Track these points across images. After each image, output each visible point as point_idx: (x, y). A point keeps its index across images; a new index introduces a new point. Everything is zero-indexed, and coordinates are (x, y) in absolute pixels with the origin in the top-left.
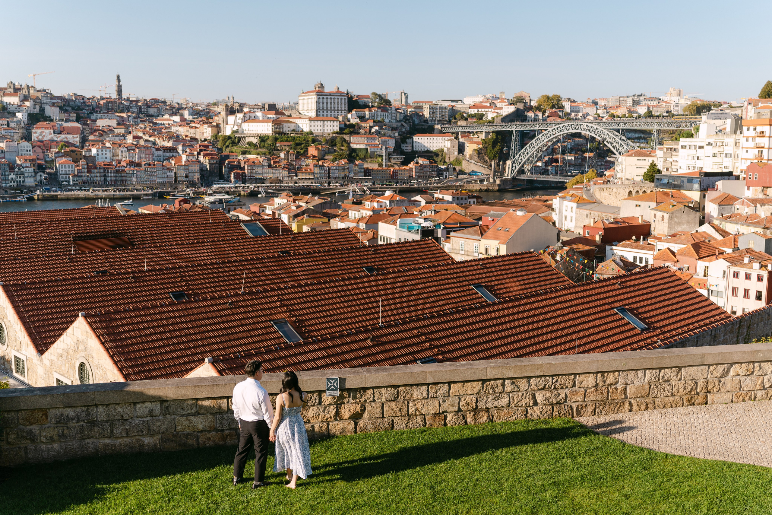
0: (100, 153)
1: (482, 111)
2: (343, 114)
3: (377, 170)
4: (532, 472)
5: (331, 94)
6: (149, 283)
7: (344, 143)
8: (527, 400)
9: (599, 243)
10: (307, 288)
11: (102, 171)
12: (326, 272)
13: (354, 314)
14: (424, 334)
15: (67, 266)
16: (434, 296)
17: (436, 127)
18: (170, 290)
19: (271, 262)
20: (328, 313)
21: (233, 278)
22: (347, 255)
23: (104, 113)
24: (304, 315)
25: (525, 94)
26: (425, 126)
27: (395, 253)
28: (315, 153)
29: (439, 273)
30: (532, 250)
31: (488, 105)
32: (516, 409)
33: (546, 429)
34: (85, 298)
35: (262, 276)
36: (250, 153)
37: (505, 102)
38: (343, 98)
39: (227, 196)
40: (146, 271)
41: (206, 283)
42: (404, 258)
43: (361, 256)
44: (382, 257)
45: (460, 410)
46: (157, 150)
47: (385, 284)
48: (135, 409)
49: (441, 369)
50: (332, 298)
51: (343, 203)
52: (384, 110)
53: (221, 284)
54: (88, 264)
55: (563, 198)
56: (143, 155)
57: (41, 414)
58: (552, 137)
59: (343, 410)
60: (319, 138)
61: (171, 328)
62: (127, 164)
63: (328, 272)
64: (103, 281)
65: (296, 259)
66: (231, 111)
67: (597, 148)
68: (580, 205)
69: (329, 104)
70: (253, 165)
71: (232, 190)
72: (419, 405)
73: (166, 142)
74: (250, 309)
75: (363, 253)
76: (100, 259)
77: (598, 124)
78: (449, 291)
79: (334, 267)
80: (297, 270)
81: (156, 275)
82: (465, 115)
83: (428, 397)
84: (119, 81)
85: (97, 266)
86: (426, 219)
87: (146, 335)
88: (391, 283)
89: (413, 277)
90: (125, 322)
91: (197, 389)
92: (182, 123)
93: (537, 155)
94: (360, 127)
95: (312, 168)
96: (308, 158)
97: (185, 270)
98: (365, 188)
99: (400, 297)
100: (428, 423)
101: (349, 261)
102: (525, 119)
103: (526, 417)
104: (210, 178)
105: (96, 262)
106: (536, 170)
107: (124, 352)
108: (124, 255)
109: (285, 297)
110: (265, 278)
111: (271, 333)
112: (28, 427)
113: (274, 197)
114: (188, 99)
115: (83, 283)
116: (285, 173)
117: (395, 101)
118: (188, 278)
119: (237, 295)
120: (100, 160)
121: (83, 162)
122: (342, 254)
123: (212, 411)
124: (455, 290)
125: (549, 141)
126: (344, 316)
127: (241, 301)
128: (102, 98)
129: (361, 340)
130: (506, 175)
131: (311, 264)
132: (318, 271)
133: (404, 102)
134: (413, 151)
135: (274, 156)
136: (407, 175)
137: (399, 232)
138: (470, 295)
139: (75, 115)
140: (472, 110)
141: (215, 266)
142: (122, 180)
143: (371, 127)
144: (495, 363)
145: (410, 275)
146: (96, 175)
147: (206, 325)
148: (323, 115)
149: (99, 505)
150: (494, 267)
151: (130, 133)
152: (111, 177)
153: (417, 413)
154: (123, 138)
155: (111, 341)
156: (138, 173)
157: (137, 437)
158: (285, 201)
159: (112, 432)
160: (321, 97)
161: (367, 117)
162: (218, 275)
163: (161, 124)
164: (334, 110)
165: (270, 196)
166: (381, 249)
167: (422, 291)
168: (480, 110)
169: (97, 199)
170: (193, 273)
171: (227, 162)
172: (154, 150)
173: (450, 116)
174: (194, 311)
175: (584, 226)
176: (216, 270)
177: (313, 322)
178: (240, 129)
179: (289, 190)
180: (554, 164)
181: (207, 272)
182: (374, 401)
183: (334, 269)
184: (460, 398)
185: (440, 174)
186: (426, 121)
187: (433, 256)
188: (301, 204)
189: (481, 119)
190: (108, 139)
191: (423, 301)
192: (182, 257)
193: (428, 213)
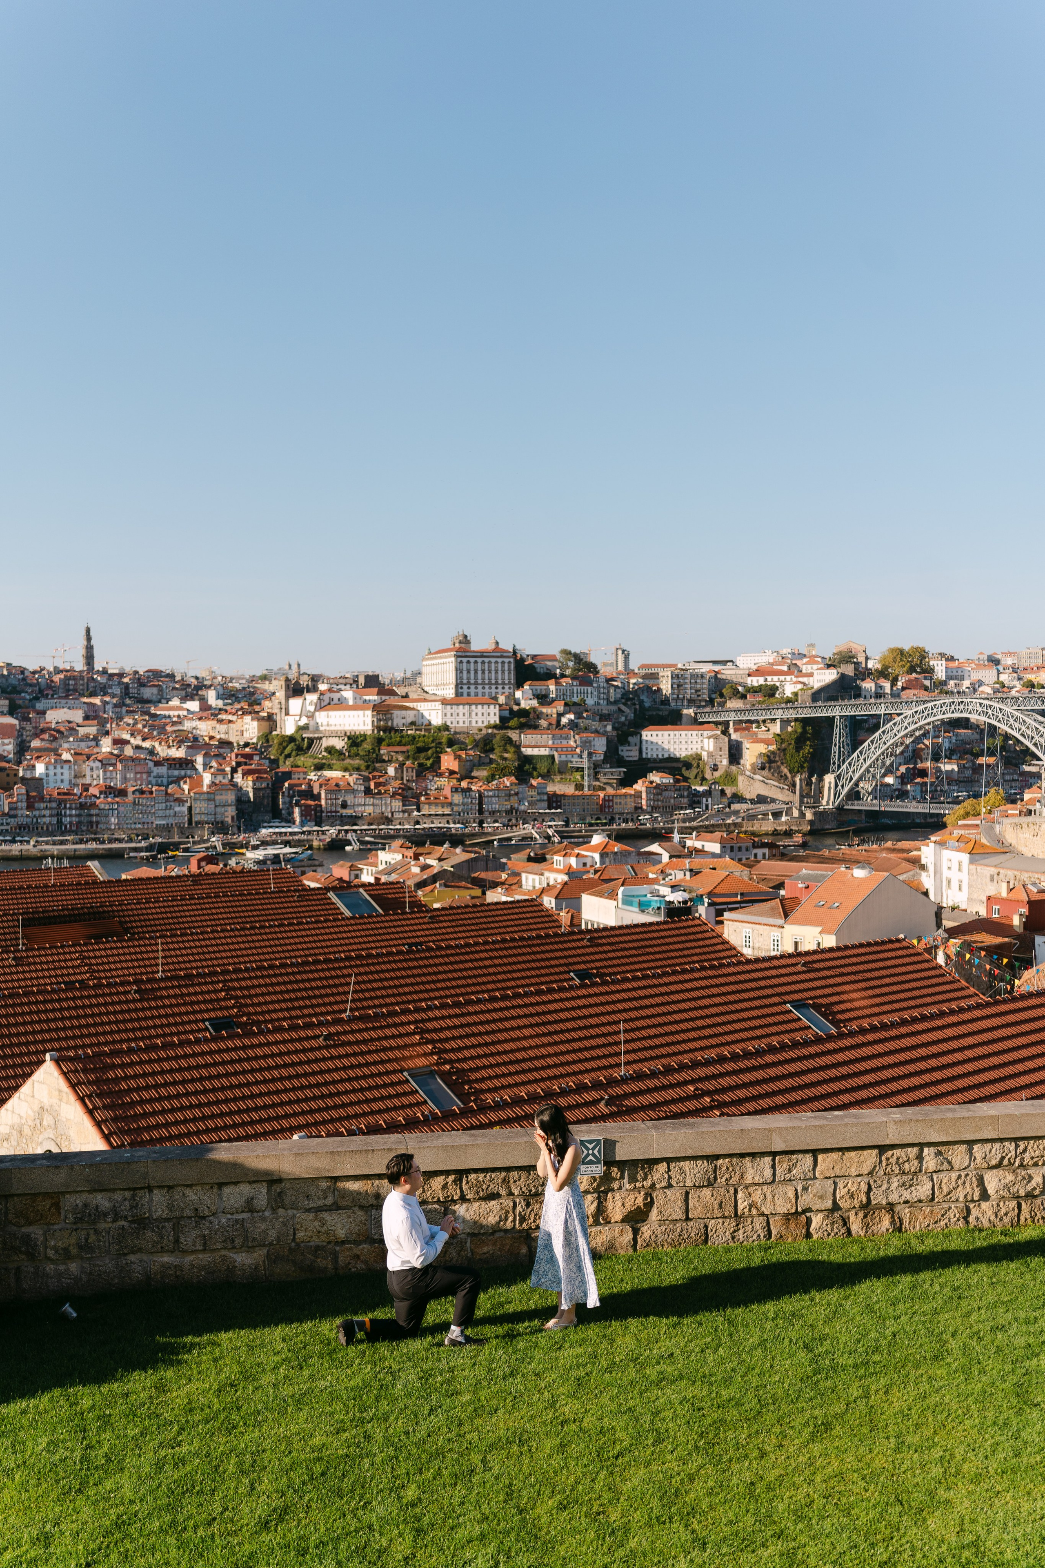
0: (51, 773)
1: (773, 680)
2: (507, 690)
3: (573, 797)
4: (1001, 1321)
5: (482, 654)
6: (167, 1002)
7: (508, 747)
8: (968, 1189)
9: (1020, 930)
10: (471, 1009)
11: (54, 805)
12: (499, 981)
13: (563, 1059)
14: (708, 1093)
15: (11, 973)
16: (714, 1025)
17: (685, 711)
18: (206, 1016)
19: (395, 962)
20: (512, 1057)
21: (323, 992)
22: (538, 949)
23: (60, 698)
24: (465, 1059)
25: (857, 648)
26: (664, 711)
27: (631, 945)
28: (454, 766)
29: (722, 980)
30: (902, 936)
31: (785, 668)
32: (946, 1206)
33: (1010, 1245)
34: (49, 1030)
35: (379, 989)
36: (330, 768)
37: (817, 663)
38: (507, 660)
39: (288, 850)
40: (162, 980)
41: (272, 1002)
42: (648, 954)
43: (566, 949)
44: (605, 952)
45: (836, 1207)
46: (157, 764)
47: (619, 1001)
48: (220, 1196)
49: (797, 1123)
50: (519, 1028)
51: (510, 859)
52: (585, 682)
53: (302, 1003)
54: (49, 969)
55: (942, 844)
56: (130, 775)
57: (48, 1203)
58: (913, 727)
59: (610, 1205)
60: (461, 737)
61: (216, 1083)
62: (101, 793)
63: (504, 981)
64: (82, 998)
65: (442, 956)
66: (295, 690)
67: (1003, 748)
68: (977, 857)
69: (480, 673)
70: (336, 789)
71: (296, 837)
72: (757, 1196)
73: (174, 749)
74: (364, 1048)
75: (569, 945)
76: (72, 960)
77: (1003, 700)
78: (745, 1015)
79: (514, 971)
80: (444, 976)
81: (179, 987)
82: (740, 688)
83: (773, 1181)
84: (89, 638)
85: (65, 972)
86: (674, 888)
87: (169, 1098)
88: (630, 1000)
89: (673, 988)
90: (130, 1071)
91: (337, 1158)
92: (205, 714)
93: (883, 764)
94: (539, 716)
95: (449, 794)
96: (441, 775)
97: (234, 976)
98: (550, 832)
99: (649, 1027)
100: (774, 1232)
101: (543, 960)
102: (858, 693)
103: (967, 1223)
104: (254, 816)
105: (63, 964)
106: (883, 792)
107: (129, 1129)
108: (115, 952)
109: (429, 1025)
110: (384, 992)
111: (405, 1094)
112: (23, 1230)
113: (377, 850)
114: (215, 668)
115: (45, 1002)
116: (397, 804)
117: (605, 665)
118: (239, 993)
119: (340, 1021)
120: (52, 785)
121: (19, 790)
122: (529, 946)
123: (364, 1202)
124: (755, 1013)
125: (906, 736)
126: (543, 1062)
127: (345, 1033)
128: (57, 671)
129: (587, 1104)
130: (824, 802)
131: (470, 965)
132: (485, 979)
133: (621, 667)
134: (641, 758)
135: (376, 773)
136: (630, 805)
137: (621, 913)
138: (785, 1022)
139: (7, 702)
140: (755, 679)
141: (289, 970)
142: (91, 823)
143: (560, 715)
144: (901, 1113)
145: (666, 984)
146: (43, 812)
147: (281, 1079)
148: (469, 694)
149: (170, 1373)
150: (829, 968)
151: (107, 733)
152: (70, 816)
153: (754, 1212)
154: (93, 743)
155: (105, 1107)
156: (121, 809)
157: (224, 1252)
158: (399, 857)
159: (177, 1241)
160: (465, 660)
161: (553, 695)
162: (295, 986)
163: (165, 717)
164: (490, 684)
165: (368, 849)
166: (604, 937)
167: (692, 1014)
168: (769, 678)
169: (46, 858)
170: (249, 983)
171: (286, 785)
172: (151, 764)
173: (712, 691)
174: (259, 1052)
175: (989, 898)
176: (292, 978)
177: (484, 1073)
178: (312, 723)
179: (405, 837)
180: (918, 780)
181: (274, 980)
182: (670, 1186)
183: (515, 975)
184: (835, 1183)
185: (694, 802)
186: (666, 701)
187: (705, 950)
188: (430, 862)
189: (772, 695)
190: (65, 746)
191: (694, 1034)
192: (224, 955)
193: (678, 876)
